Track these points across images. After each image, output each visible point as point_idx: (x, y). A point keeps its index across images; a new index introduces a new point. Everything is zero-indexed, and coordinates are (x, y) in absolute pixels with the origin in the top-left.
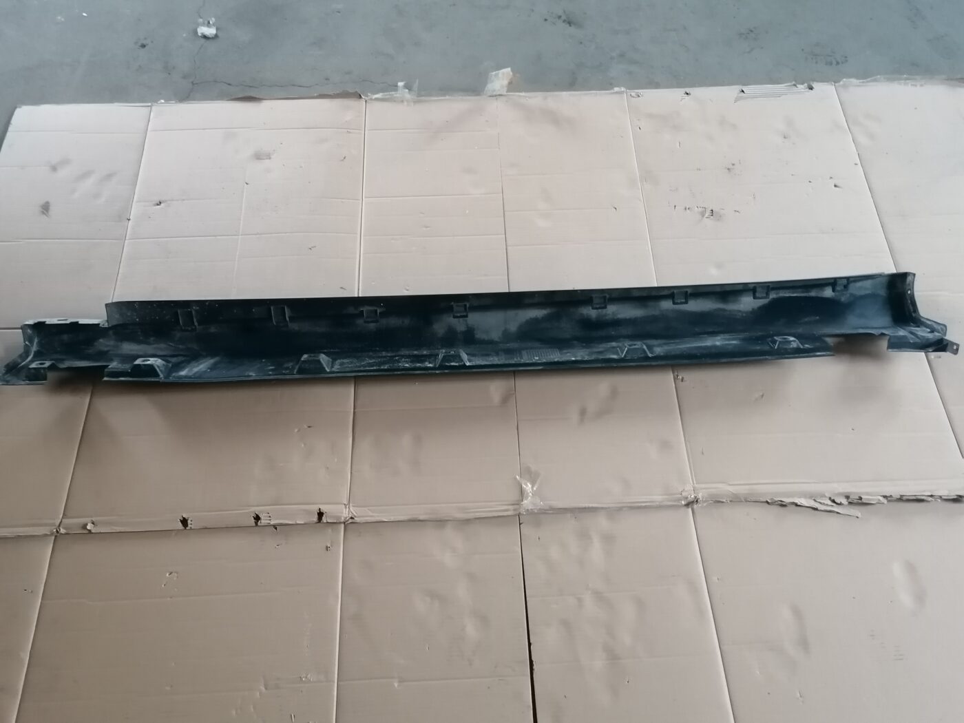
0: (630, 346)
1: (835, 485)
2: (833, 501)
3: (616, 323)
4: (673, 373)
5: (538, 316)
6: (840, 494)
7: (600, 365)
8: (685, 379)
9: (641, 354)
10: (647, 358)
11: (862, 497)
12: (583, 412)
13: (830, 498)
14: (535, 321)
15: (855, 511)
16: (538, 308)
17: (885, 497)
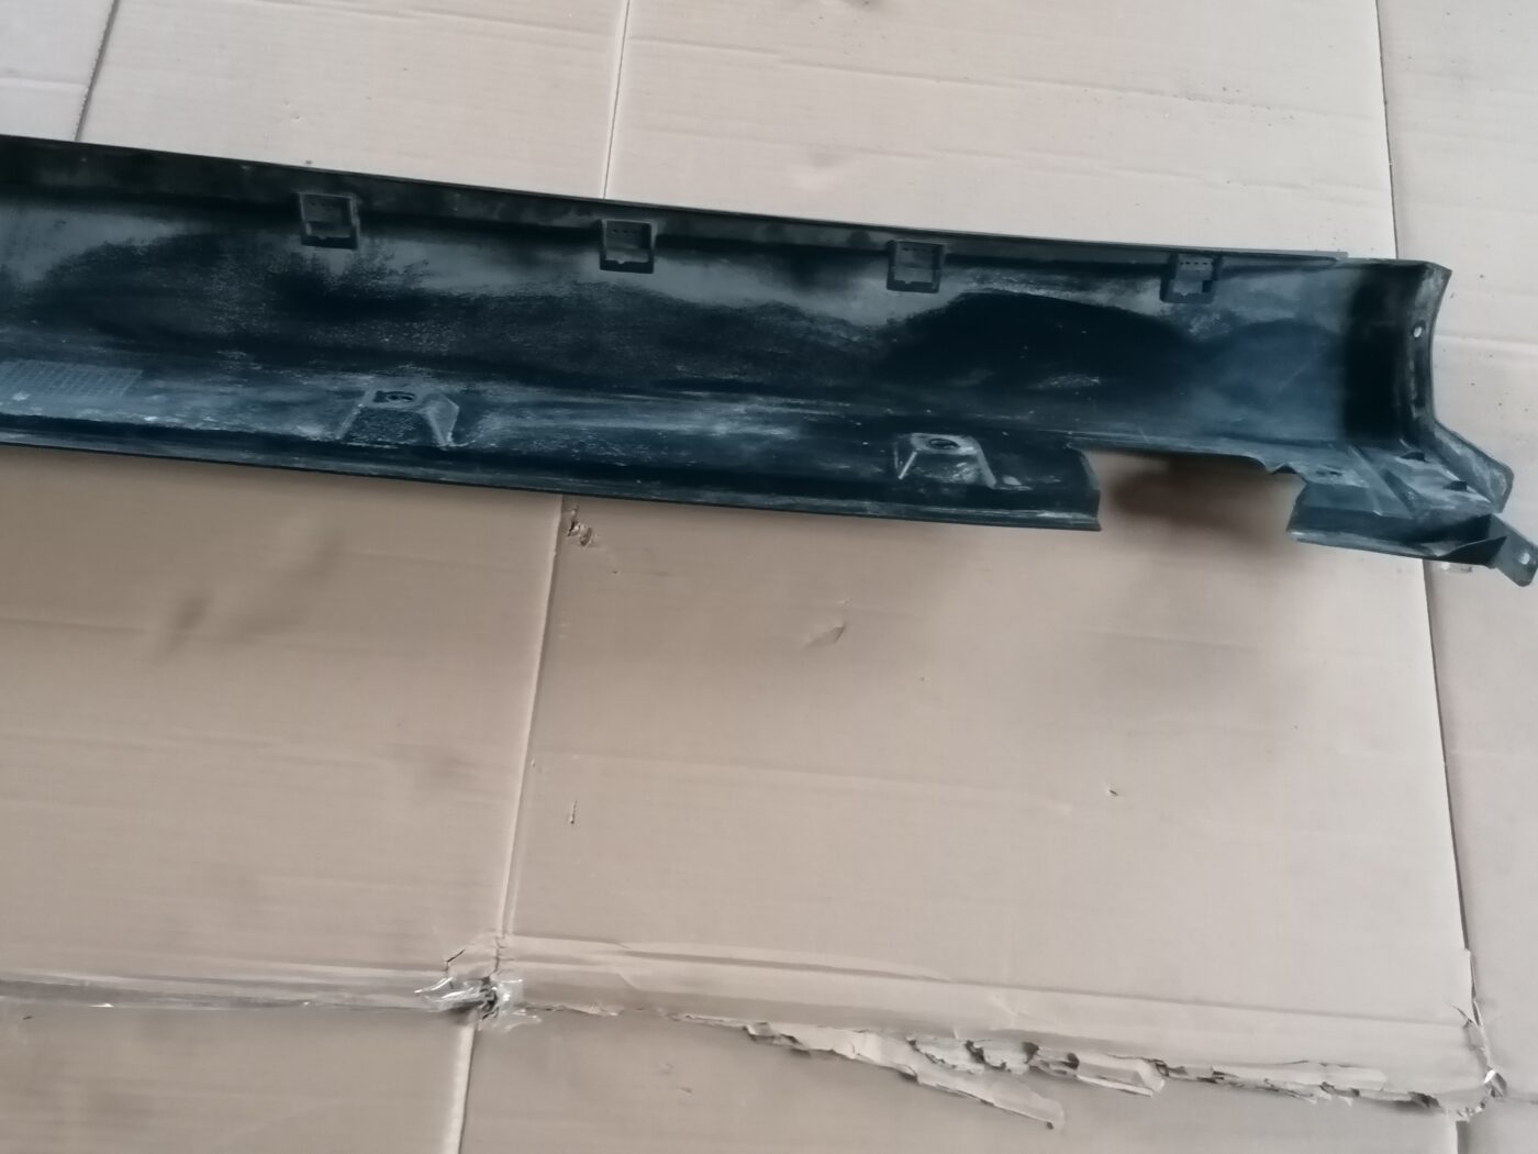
0: (380, 397)
1: (996, 999)
2: (978, 1056)
3: (411, 305)
4: (564, 509)
5: (136, 244)
6: (1005, 1035)
7: (245, 456)
8: (595, 537)
9: (407, 435)
10: (428, 454)
11: (1081, 1057)
12: (189, 616)
13: (969, 1045)
14: (123, 257)
15: (1045, 1102)
16: (142, 215)
17: (1160, 1066)
